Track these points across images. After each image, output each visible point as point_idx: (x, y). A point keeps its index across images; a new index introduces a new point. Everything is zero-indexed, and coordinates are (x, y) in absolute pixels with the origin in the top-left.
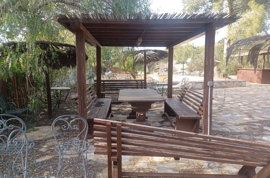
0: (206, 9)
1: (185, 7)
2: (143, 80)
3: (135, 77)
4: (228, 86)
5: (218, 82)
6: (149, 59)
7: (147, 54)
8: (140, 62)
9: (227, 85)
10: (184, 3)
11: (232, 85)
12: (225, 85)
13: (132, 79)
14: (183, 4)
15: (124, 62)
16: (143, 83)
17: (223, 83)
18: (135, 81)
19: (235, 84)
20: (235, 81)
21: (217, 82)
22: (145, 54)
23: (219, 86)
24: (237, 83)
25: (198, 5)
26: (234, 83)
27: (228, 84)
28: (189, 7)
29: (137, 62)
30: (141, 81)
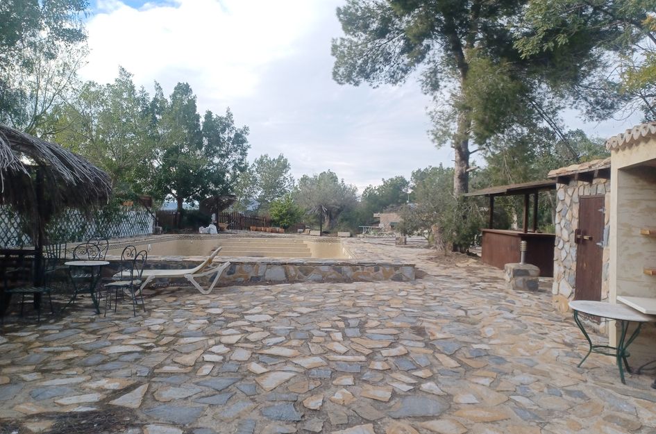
4: (359, 276)
5: (332, 264)
9: (359, 274)
11: (371, 274)
12: (353, 273)
17: (345, 268)
19: (381, 271)
20: (379, 265)
21: (330, 265)
23: (334, 276)
24: (388, 269)
26: (377, 270)
27: (360, 271)
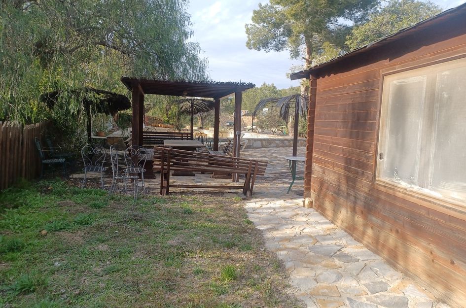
0: (278, 45)
1: (250, 40)
2: (189, 134)
3: (180, 130)
6: (197, 109)
7: (195, 103)
8: (186, 112)
10: (249, 35)
13: (177, 131)
14: (247, 35)
15: (167, 111)
16: (189, 136)
17: (285, 142)
18: (179, 133)
21: (279, 140)
22: (192, 104)
23: (281, 145)
24: (302, 142)
25: (267, 39)
28: (256, 40)
29: (183, 112)
30: (187, 134)
